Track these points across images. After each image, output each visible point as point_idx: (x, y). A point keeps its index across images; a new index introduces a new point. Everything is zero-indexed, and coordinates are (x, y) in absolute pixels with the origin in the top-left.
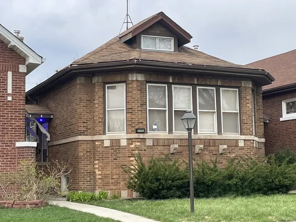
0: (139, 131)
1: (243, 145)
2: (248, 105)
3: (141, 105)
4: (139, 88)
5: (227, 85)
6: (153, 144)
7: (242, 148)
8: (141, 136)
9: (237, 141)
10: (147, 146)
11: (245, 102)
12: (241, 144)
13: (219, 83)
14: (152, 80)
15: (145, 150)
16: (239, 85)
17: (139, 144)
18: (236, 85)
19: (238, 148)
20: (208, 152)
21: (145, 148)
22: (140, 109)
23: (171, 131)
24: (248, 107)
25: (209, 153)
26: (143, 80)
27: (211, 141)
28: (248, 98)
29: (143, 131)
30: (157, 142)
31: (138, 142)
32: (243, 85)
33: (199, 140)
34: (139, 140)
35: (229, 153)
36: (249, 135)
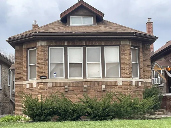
0: (42, 78)
1: (121, 85)
2: (126, 57)
3: (44, 61)
4: (43, 51)
5: (108, 44)
6: (52, 85)
7: (120, 87)
8: (44, 81)
9: (116, 82)
10: (48, 87)
11: (123, 55)
12: (120, 84)
13: (103, 43)
14: (52, 45)
15: (46, 90)
16: (119, 44)
17: (42, 86)
18: (116, 44)
19: (117, 87)
20: (93, 90)
21: (47, 88)
22: (43, 64)
23: (66, 77)
24: (126, 58)
25: (95, 90)
26: (46, 45)
27: (96, 82)
28: (126, 52)
29: (45, 78)
30: (55, 84)
31: (42, 84)
32: (122, 44)
33: (86, 83)
34: (43, 83)
35: (110, 90)
36: (127, 77)
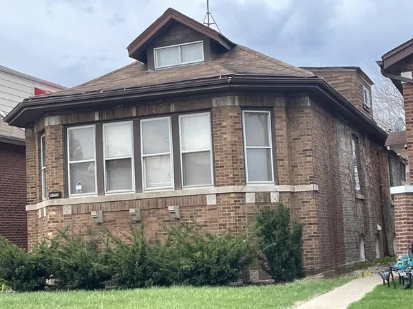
0: (52, 195)
1: (215, 203)
2: (225, 136)
3: (56, 159)
4: (54, 136)
5: (185, 109)
6: (72, 211)
7: (213, 208)
8: (56, 202)
9: (203, 196)
10: (65, 216)
11: (219, 133)
12: (212, 201)
13: (173, 109)
14: (70, 122)
15: (62, 222)
16: (208, 106)
17: (54, 213)
18: (202, 106)
19: (207, 208)
20: (155, 218)
21: (62, 218)
22: (54, 165)
23: (101, 191)
24: (225, 139)
25: (158, 218)
26: (58, 124)
27: (160, 201)
28: (224, 124)
29: (57, 195)
30: (77, 207)
31: (53, 210)
32: (214, 105)
33: (139, 202)
34: (54, 208)
35: (191, 217)
36: (227, 185)
